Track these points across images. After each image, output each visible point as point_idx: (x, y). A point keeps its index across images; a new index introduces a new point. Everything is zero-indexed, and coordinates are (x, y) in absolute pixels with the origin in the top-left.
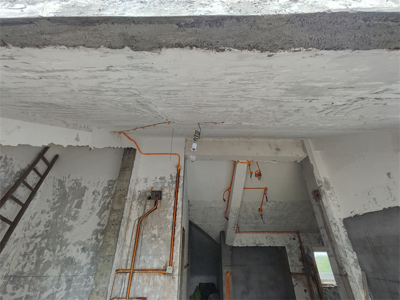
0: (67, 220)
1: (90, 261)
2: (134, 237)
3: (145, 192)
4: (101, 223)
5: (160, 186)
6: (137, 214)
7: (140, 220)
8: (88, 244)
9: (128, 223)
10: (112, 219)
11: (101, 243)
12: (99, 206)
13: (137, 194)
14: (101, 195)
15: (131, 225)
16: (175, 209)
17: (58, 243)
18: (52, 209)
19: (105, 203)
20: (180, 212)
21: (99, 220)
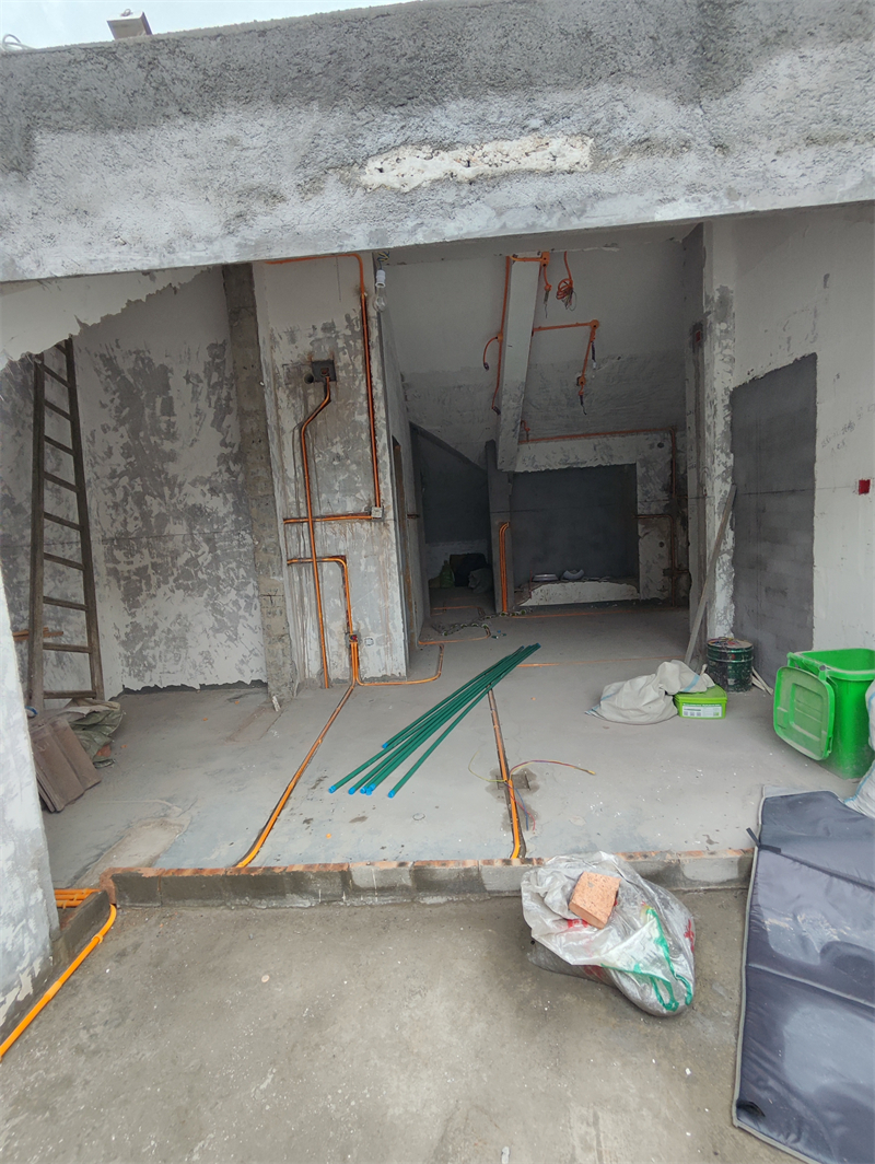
0: (159, 442)
1: (232, 509)
2: (299, 463)
3: (298, 366)
4: (228, 441)
5: (327, 348)
6: (293, 416)
7: (303, 429)
8: (216, 481)
9: (279, 437)
10: (247, 431)
11: (241, 478)
12: (210, 406)
13: (282, 372)
14: (206, 381)
15: (288, 439)
16: (370, 398)
17: (162, 485)
18: (122, 422)
19: (219, 399)
20: (382, 405)
21: (222, 437)
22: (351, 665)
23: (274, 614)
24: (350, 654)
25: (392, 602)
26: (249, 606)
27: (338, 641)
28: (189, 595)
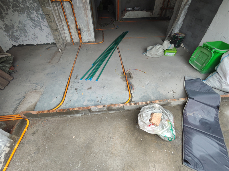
22: (79, 38)
23: (52, 22)
24: (78, 35)
25: (89, 18)
26: (42, 18)
27: (74, 31)
28: (20, 14)
